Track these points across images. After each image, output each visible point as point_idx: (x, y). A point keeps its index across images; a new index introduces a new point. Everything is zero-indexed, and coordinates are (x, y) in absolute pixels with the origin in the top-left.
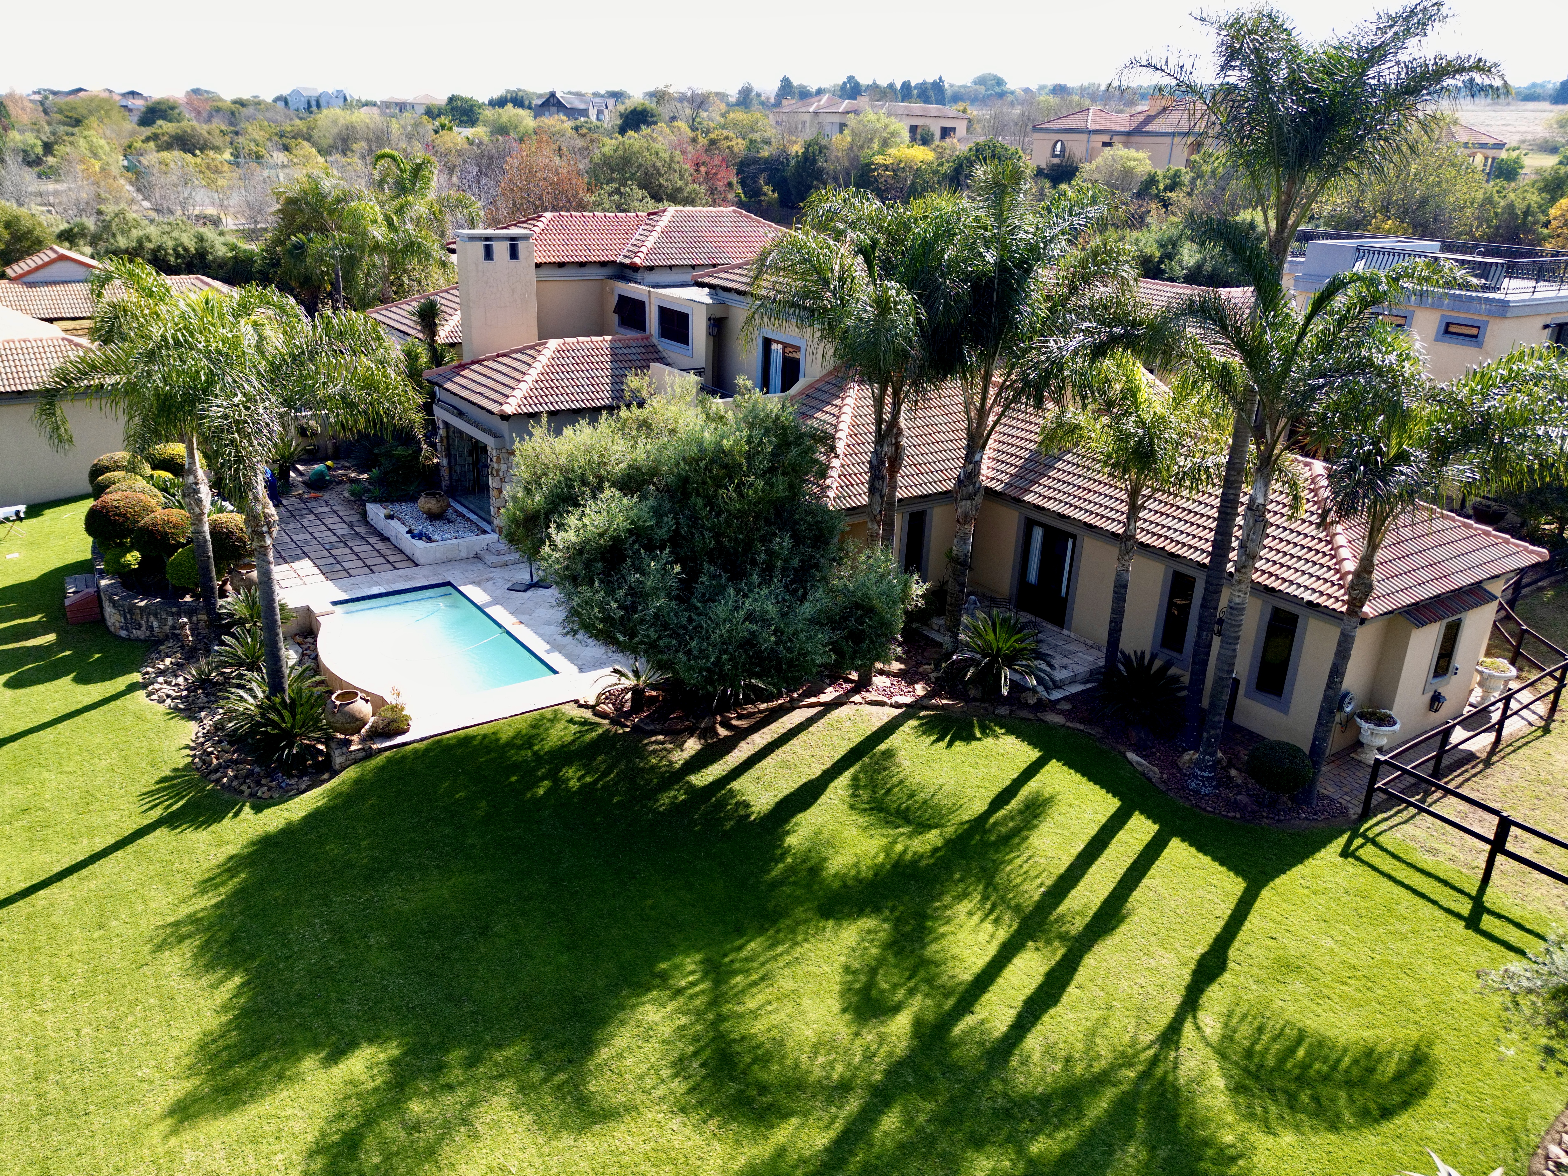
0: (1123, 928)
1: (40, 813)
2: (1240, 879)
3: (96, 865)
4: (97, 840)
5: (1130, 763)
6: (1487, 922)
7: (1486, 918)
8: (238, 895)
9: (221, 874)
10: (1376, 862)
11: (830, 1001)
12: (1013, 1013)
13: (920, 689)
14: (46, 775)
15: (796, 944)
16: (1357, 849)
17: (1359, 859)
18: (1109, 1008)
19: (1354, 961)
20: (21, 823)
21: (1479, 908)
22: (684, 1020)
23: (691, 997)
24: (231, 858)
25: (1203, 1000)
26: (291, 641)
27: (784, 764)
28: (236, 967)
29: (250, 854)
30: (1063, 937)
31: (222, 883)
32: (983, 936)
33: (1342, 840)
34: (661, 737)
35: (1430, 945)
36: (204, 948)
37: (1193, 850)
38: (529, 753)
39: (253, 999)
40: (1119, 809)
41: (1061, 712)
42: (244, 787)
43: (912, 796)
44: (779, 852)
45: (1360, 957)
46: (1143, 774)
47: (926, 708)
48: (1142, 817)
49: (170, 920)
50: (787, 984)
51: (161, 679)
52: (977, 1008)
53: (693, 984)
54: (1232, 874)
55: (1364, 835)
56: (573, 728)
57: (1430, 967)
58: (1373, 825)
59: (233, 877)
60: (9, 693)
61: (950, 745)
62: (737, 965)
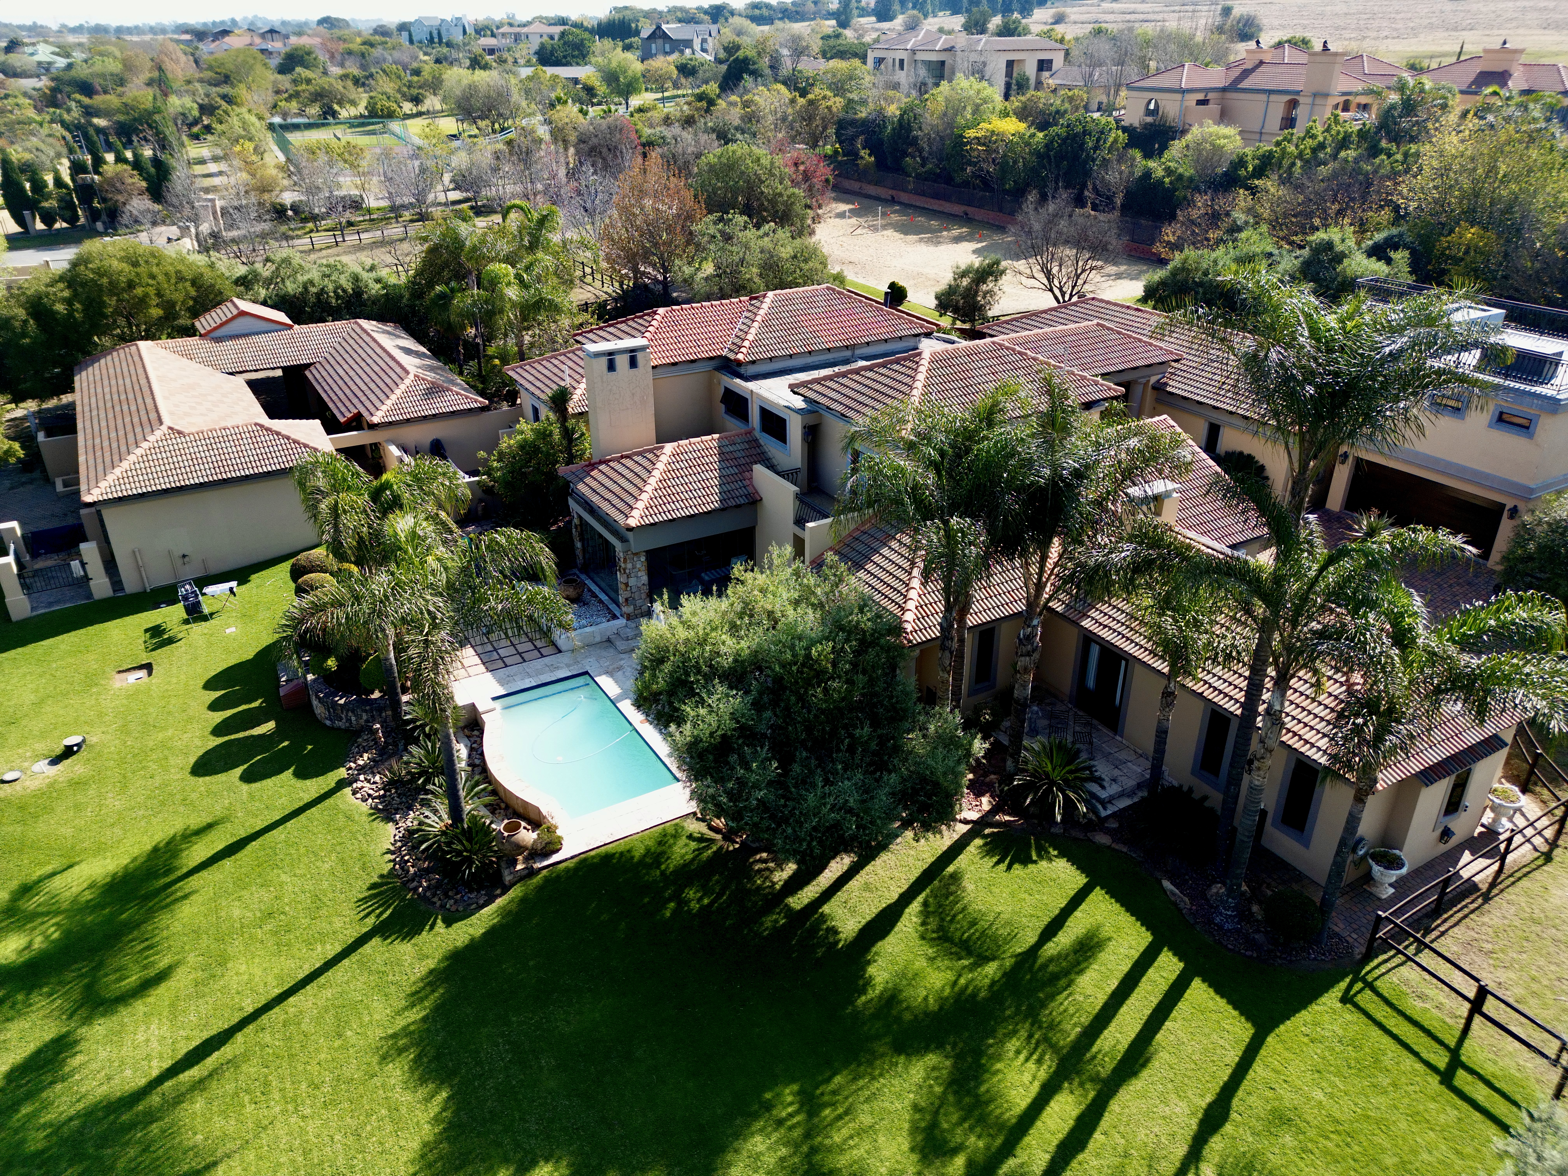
0: (1145, 1074)
1: (282, 917)
2: (1249, 1025)
3: (330, 973)
4: (328, 947)
5: (1164, 891)
6: (1461, 1078)
7: (1461, 1073)
8: (438, 1010)
9: (424, 988)
10: (1371, 1008)
11: (900, 1139)
12: (1048, 1157)
13: (986, 803)
14: (284, 877)
15: (874, 1078)
16: (1355, 995)
17: (1356, 1006)
18: (1126, 1155)
19: (1337, 1115)
20: (269, 927)
21: (1456, 1062)
22: (783, 1151)
23: (790, 1128)
24: (431, 972)
25: (1206, 1152)
26: (461, 734)
27: (867, 887)
28: (442, 1083)
29: (445, 968)
30: (1093, 1079)
31: (427, 997)
32: (1027, 1077)
33: (1343, 985)
34: (764, 855)
35: (1406, 1101)
36: (417, 1060)
37: (1211, 991)
38: (658, 873)
39: (456, 1113)
40: (1151, 944)
41: (1108, 832)
42: (435, 899)
43: (973, 923)
44: (861, 982)
45: (1344, 1110)
46: (1175, 904)
47: (991, 825)
48: (1170, 954)
49: (390, 1032)
50: (866, 1119)
51: (362, 777)
52: (1018, 1151)
53: (791, 1116)
54: (1243, 1019)
55: (1363, 980)
56: (693, 845)
57: (1403, 1125)
58: (1374, 968)
59: (433, 991)
60: (245, 787)
61: (1009, 868)
62: (826, 1098)
